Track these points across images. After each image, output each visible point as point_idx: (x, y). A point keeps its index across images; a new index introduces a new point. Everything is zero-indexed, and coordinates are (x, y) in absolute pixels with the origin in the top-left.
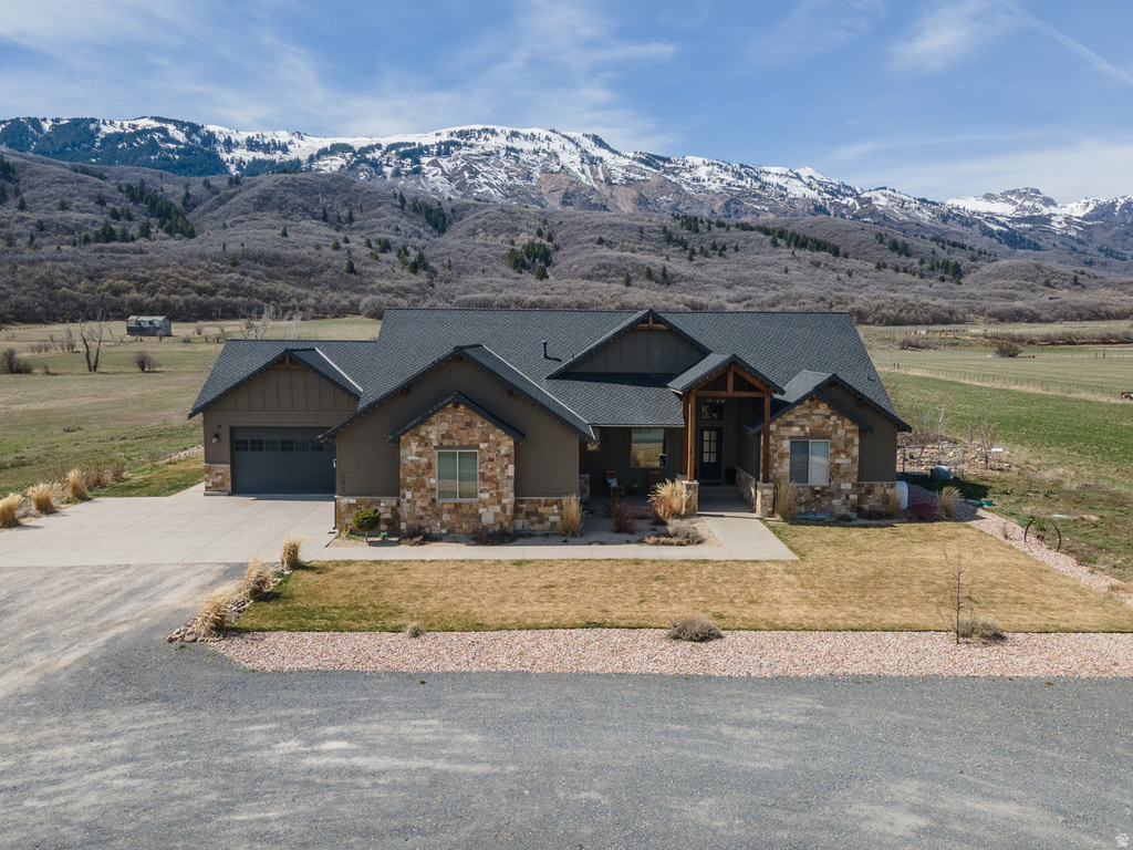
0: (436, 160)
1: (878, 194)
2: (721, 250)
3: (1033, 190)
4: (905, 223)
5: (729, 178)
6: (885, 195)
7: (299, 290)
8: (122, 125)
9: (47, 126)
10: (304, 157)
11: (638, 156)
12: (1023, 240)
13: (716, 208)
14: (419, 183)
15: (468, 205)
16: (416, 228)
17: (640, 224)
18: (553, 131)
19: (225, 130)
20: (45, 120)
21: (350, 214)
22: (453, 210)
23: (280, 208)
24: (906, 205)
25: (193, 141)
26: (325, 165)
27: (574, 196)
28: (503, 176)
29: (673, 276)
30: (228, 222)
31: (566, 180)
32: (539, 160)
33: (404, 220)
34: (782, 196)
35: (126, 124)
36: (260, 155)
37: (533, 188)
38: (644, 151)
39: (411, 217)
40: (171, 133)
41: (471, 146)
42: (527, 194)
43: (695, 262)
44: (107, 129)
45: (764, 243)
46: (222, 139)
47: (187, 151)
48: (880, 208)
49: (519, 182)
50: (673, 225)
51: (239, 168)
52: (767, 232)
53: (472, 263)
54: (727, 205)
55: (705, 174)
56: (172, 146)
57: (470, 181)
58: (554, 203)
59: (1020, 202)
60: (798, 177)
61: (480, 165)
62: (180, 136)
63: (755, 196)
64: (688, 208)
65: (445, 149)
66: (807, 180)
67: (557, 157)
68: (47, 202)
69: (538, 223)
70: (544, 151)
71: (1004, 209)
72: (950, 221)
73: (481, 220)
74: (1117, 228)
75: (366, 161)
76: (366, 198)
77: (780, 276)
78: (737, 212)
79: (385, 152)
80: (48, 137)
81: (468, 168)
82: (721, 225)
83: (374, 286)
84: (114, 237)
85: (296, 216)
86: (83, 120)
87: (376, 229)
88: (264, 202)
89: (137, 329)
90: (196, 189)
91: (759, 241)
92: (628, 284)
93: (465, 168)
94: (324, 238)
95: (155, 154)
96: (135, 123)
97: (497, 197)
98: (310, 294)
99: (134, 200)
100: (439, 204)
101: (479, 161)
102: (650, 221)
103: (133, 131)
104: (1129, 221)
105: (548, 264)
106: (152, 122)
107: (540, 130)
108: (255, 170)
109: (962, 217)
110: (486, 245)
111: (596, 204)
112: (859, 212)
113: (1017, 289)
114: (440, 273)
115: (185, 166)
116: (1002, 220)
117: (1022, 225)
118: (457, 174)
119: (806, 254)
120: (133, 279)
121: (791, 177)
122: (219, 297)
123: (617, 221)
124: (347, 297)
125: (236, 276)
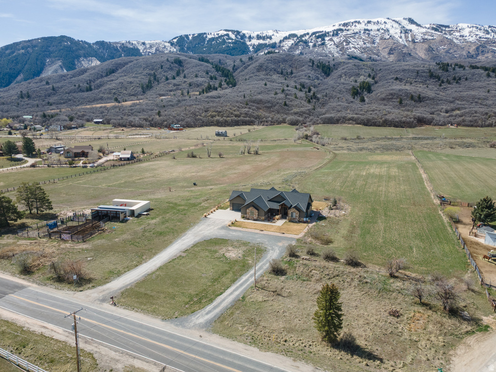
0: (332, 39)
2: (457, 80)
5: (481, 34)
7: (266, 115)
8: (214, 34)
9: (190, 37)
10: (278, 41)
11: (432, 26)
13: (471, 51)
14: (323, 49)
15: (341, 62)
16: (317, 75)
17: (418, 69)
18: (388, 19)
19: (249, 32)
20: (190, 35)
21: (292, 71)
22: (334, 65)
23: (266, 70)
25: (237, 38)
26: (286, 44)
27: (395, 50)
28: (361, 43)
29: (424, 98)
30: (247, 77)
31: (391, 42)
32: (379, 34)
33: (312, 72)
35: (215, 33)
36: (261, 42)
37: (375, 47)
38: (435, 23)
39: (316, 70)
40: (230, 35)
41: (348, 30)
42: (372, 50)
43: (442, 87)
44: (209, 37)
45: (482, 75)
46: (248, 36)
47: (235, 43)
49: (368, 45)
50: (435, 68)
51: (253, 48)
52: (486, 69)
53: (335, 94)
54: (477, 48)
55: (467, 32)
56: (230, 41)
57: (346, 47)
58: (384, 54)
61: (351, 39)
62: (233, 36)
64: (455, 51)
65: (336, 33)
67: (389, 31)
68: (192, 74)
69: (370, 71)
70: (382, 29)
73: (344, 70)
75: (302, 41)
76: (299, 63)
77: (483, 94)
78: (483, 52)
79: (310, 36)
80: (191, 42)
81: (346, 41)
82: (461, 67)
83: (292, 111)
84: (211, 89)
85: (271, 73)
86: (202, 34)
87: (301, 77)
88: (260, 68)
89: (218, 134)
90: (238, 63)
91: (480, 75)
92: (401, 103)
93: (344, 41)
94: (280, 85)
95: (224, 45)
96: (218, 33)
97: (357, 53)
98: (270, 116)
99: (217, 71)
100: (329, 62)
101: (351, 37)
102: (424, 67)
103: (218, 36)
105: (368, 92)
106: (224, 32)
107: (381, 19)
108: (259, 48)
110: (344, 84)
111: (405, 53)
114: (321, 100)
115: (234, 49)
118: (341, 44)
120: (217, 112)
122: (241, 118)
123: (407, 68)
124: (282, 117)
125: (247, 109)
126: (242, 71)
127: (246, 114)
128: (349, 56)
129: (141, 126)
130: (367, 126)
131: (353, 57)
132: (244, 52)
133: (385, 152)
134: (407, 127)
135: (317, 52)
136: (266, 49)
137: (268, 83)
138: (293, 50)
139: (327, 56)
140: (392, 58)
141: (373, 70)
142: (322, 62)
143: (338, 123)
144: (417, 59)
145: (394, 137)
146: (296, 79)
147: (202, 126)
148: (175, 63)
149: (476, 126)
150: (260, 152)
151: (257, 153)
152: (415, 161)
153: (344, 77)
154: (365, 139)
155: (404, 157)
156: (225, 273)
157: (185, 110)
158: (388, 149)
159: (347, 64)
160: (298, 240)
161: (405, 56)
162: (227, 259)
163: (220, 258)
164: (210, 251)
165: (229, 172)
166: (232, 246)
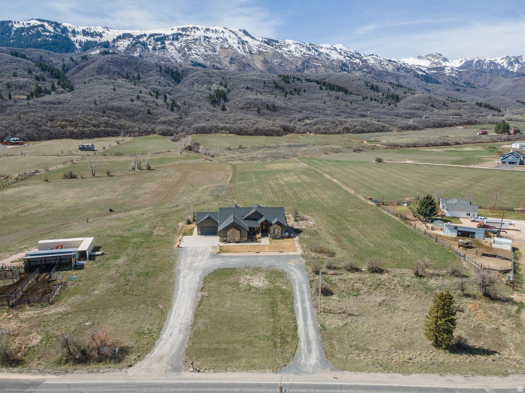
0: (172, 43)
1: (370, 58)
2: (298, 91)
3: (439, 54)
4: (381, 71)
5: (304, 51)
6: (373, 58)
7: (131, 124)
8: (23, 24)
10: (110, 40)
11: (264, 40)
12: (432, 79)
13: (298, 65)
14: (165, 54)
15: (189, 69)
16: (168, 81)
17: (264, 79)
18: (225, 28)
19: (72, 26)
21: (139, 75)
22: (182, 71)
23: (108, 73)
24: (382, 63)
25: (57, 31)
26: (121, 44)
27: (235, 59)
28: (203, 50)
29: (278, 107)
30: (86, 80)
31: (231, 52)
32: (219, 42)
33: (162, 78)
34: (328, 59)
35: (25, 23)
36: (90, 38)
37: (216, 56)
38: (266, 37)
39: (165, 76)
40: (46, 27)
41: (188, 36)
42: (214, 58)
43: (287, 98)
44: (17, 26)
45: (316, 88)
46: (70, 30)
47: (55, 36)
48: (370, 64)
49: (210, 53)
50: (278, 80)
51: (80, 45)
52: (318, 83)
53: (194, 102)
54: (303, 63)
55: (293, 48)
56: (48, 34)
57: (188, 53)
58: (226, 62)
59: (433, 60)
60: (335, 49)
61: (192, 45)
62: (51, 29)
63: (315, 59)
64: (286, 65)
65: (176, 37)
66: (339, 51)
67: (227, 40)
68: (6, 72)
69: (220, 79)
70: (221, 38)
71: (425, 64)
72: (401, 70)
74: (472, 73)
75: (140, 42)
76: (145, 67)
77: (321, 105)
78: (307, 67)
79: (148, 38)
81: (187, 46)
82: (298, 79)
83: (160, 120)
84: (42, 92)
85: (115, 77)
86: (5, 22)
87: (151, 83)
88: (100, 70)
89: (83, 148)
90: (67, 61)
91: (314, 87)
92: (259, 111)
93: (185, 46)
94: (131, 90)
95: (40, 38)
96: (29, 22)
97: (200, 60)
98: (137, 126)
99: (43, 70)
100: (176, 68)
101: (191, 43)
102: (268, 78)
103: (28, 26)
104: (479, 69)
105: (225, 101)
106: (37, 22)
107: (219, 28)
108: (88, 46)
109: (406, 68)
110: (199, 91)
111: (245, 64)
112: (361, 66)
113: (418, 109)
114: (182, 109)
115: (55, 44)
116: (424, 69)
117: (432, 71)
118: (182, 49)
119: (333, 93)
120: (67, 121)
121: (332, 49)
122: (102, 128)
123: (254, 78)
124: (150, 126)
125: (106, 118)
126: (76, 72)
127: (106, 123)
128: (193, 62)
130: (240, 135)
131: (197, 64)
132: (69, 49)
133: (275, 160)
134: (276, 136)
135: (158, 57)
136: (97, 48)
137: (116, 88)
138: (130, 52)
139: (169, 61)
140: (233, 68)
141: (223, 78)
142: (169, 67)
143: (211, 133)
144: (256, 70)
145: (271, 145)
146: (145, 85)
149: (329, 134)
150: (152, 167)
151: (149, 168)
152: (312, 167)
153: (196, 85)
154: (248, 149)
155: (295, 164)
156: (273, 304)
157: (20, 119)
158: (276, 157)
159: (196, 70)
160: (302, 256)
161: (245, 66)
162: (258, 289)
163: (249, 290)
164: (230, 284)
165: (137, 192)
166: (247, 274)
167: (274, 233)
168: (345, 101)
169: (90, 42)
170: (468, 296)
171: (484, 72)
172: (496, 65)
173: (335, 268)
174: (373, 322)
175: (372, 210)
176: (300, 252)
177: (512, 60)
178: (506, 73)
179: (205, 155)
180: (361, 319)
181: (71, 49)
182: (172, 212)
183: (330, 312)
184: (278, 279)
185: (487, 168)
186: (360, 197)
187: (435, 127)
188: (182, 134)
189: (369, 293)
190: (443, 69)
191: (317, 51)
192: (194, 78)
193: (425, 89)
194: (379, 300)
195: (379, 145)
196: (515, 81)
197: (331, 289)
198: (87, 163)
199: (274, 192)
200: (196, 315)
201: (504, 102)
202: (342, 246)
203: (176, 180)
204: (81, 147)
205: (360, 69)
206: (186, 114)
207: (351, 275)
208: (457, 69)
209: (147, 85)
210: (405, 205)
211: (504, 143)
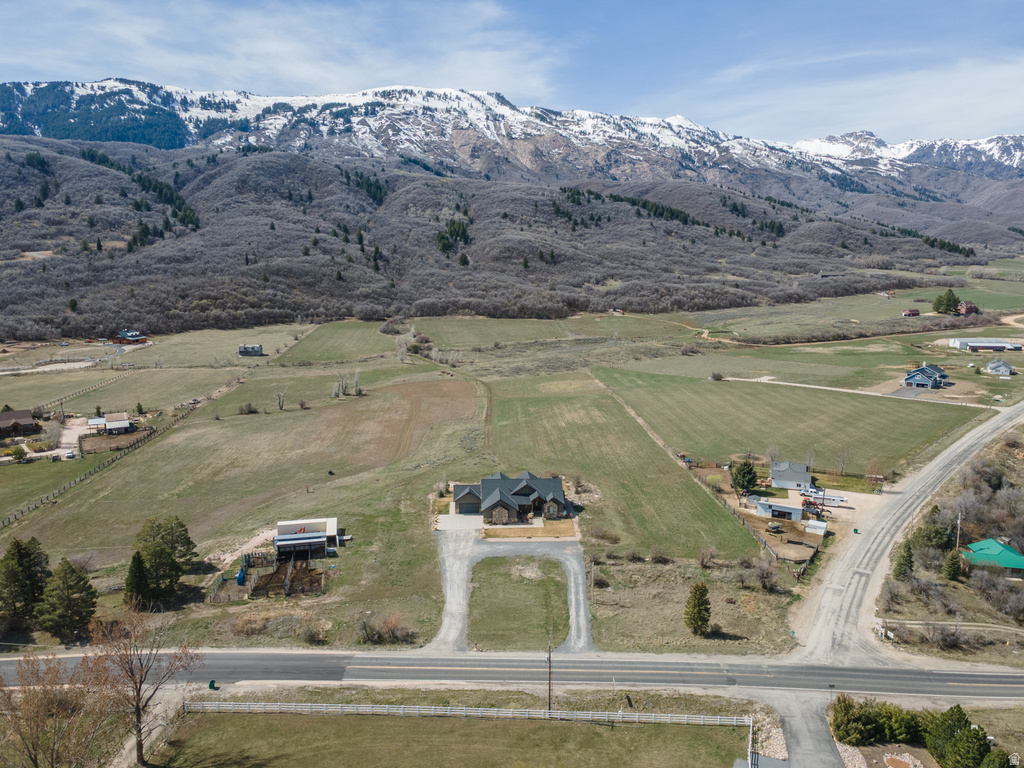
0: (364, 120)
1: (734, 143)
2: (596, 220)
3: (868, 133)
4: (755, 169)
5: (611, 130)
6: (741, 144)
7: (312, 300)
8: (92, 88)
9: (29, 89)
10: (251, 117)
11: (534, 111)
12: (852, 183)
13: (599, 159)
14: (351, 141)
15: (399, 176)
16: (361, 203)
17: (535, 198)
18: (462, 91)
19: (181, 90)
20: (26, 84)
21: (310, 193)
22: (387, 182)
23: (256, 190)
24: (758, 153)
25: (154, 101)
26: (271, 124)
27: (481, 150)
28: (421, 133)
29: (559, 256)
30: (218, 205)
31: (474, 136)
32: (451, 117)
33: (351, 197)
34: (655, 146)
35: (96, 85)
36: (213, 114)
37: (446, 143)
38: (539, 106)
39: (356, 192)
40: (135, 94)
41: (393, 106)
42: (441, 149)
43: (577, 233)
44: (80, 92)
45: (630, 214)
46: (179, 98)
47: (151, 111)
48: (736, 156)
49: (435, 138)
50: (560, 198)
51: (197, 126)
52: (633, 202)
54: (608, 156)
55: (590, 126)
56: (138, 107)
57: (393, 138)
58: (464, 155)
59: (856, 143)
60: (670, 127)
61: (402, 123)
62: (143, 97)
63: (631, 147)
64: (576, 159)
65: (371, 109)
66: (676, 129)
67: (466, 114)
68: (84, 196)
69: (456, 197)
70: (455, 110)
71: (841, 151)
72: (794, 167)
73: (411, 195)
74: (931, 169)
75: (305, 121)
77: (638, 249)
78: (616, 161)
79: (320, 112)
80: (31, 101)
81: (392, 126)
82: (598, 197)
83: (358, 292)
84: (150, 234)
85: (269, 197)
86: (59, 83)
87: (332, 207)
88: (242, 185)
89: (245, 351)
90: (183, 168)
91: (626, 212)
92: (526, 266)
93: (389, 126)
94: (300, 226)
95: (124, 115)
96: (103, 84)
97: (417, 152)
98: (321, 304)
99: (145, 188)
100: (375, 175)
101: (400, 120)
102: (543, 195)
103: (102, 92)
104: (944, 161)
105: (466, 243)
106: (117, 84)
107: (452, 90)
108: (210, 129)
109: (804, 163)
110: (418, 224)
111: (499, 157)
112: (719, 159)
113: (816, 252)
114: (393, 262)
115: (151, 126)
116: (838, 163)
117: (855, 167)
118: (383, 132)
119: (660, 223)
120: (208, 297)
121: (664, 127)
122: (265, 309)
123: (517, 195)
124: (343, 304)
125: (271, 291)
126: (199, 188)
127: (271, 300)
128: (402, 157)
129: (40, 338)
130: (494, 318)
131: (410, 160)
133: (554, 374)
135: (338, 146)
136: (228, 132)
138: (287, 138)
139: (359, 155)
140: (478, 165)
141: (461, 196)
142: (362, 173)
143: (445, 314)
145: (548, 340)
146: (322, 211)
147: (182, 329)
148: (29, 164)
149: (648, 312)
150: (365, 388)
151: (360, 393)
152: (609, 392)
153: (413, 209)
154: (509, 349)
155: (585, 382)
156: (547, 596)
157: (133, 296)
158: (554, 367)
159: (413, 180)
160: (581, 543)
161: (500, 163)
162: (531, 580)
163: (522, 581)
164: (501, 575)
165: (356, 440)
166: (518, 564)
167: (549, 511)
168: (682, 238)
169: (214, 120)
170: (746, 588)
171: (954, 167)
172: (978, 153)
173: (615, 558)
174: (643, 612)
175: (680, 476)
176: (578, 537)
177: (1010, 143)
178: (997, 170)
179: (441, 363)
180: (631, 611)
181: (179, 134)
182: (415, 477)
183: (603, 603)
184: (553, 569)
185: (879, 395)
186: (670, 453)
187: (836, 294)
188: (398, 317)
189: (646, 585)
190: (874, 162)
191: (634, 130)
192: (408, 196)
193: (838, 202)
194: (654, 592)
195: (727, 341)
196: (1013, 186)
197: (608, 581)
198: (260, 381)
199: (550, 443)
200: (471, 606)
201: (986, 231)
202: (629, 530)
203: (405, 417)
204: (243, 350)
205: (716, 165)
206: (400, 272)
207: (632, 566)
208: (901, 163)
209: (326, 212)
210: (726, 468)
211: (943, 333)
